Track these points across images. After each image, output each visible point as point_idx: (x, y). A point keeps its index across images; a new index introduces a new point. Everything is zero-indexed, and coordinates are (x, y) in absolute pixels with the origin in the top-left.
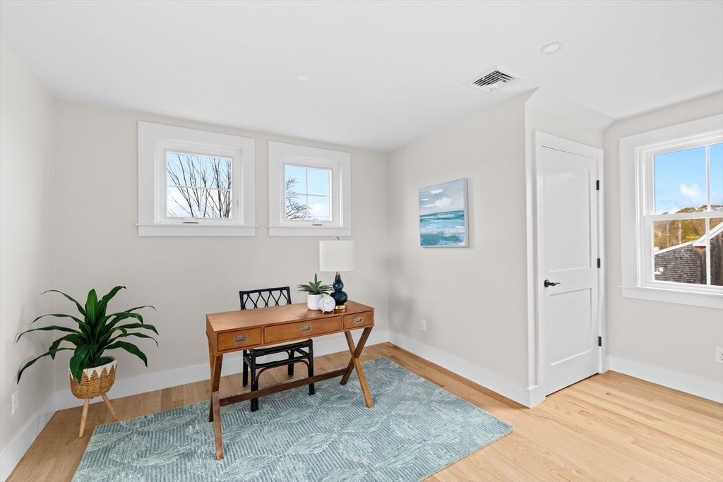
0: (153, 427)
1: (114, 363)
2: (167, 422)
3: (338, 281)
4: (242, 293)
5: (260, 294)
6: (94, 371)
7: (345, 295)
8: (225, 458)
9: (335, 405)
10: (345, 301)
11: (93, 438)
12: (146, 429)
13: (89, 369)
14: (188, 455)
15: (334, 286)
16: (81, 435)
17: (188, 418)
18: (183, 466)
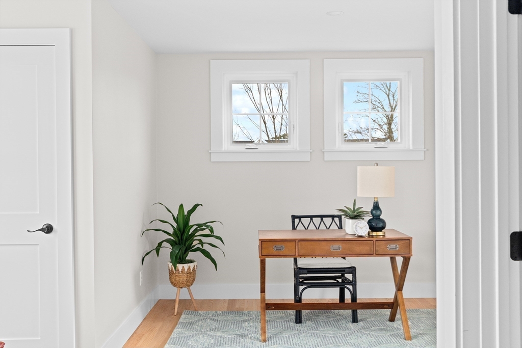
0: (220, 318)
1: (195, 264)
2: (230, 317)
3: (376, 207)
4: (294, 217)
5: (312, 219)
6: (183, 267)
7: (383, 222)
8: (267, 342)
9: (373, 333)
10: (383, 228)
11: (183, 316)
12: (216, 318)
13: (180, 265)
14: (242, 336)
15: (372, 212)
16: (175, 314)
17: (245, 318)
18: (238, 340)
